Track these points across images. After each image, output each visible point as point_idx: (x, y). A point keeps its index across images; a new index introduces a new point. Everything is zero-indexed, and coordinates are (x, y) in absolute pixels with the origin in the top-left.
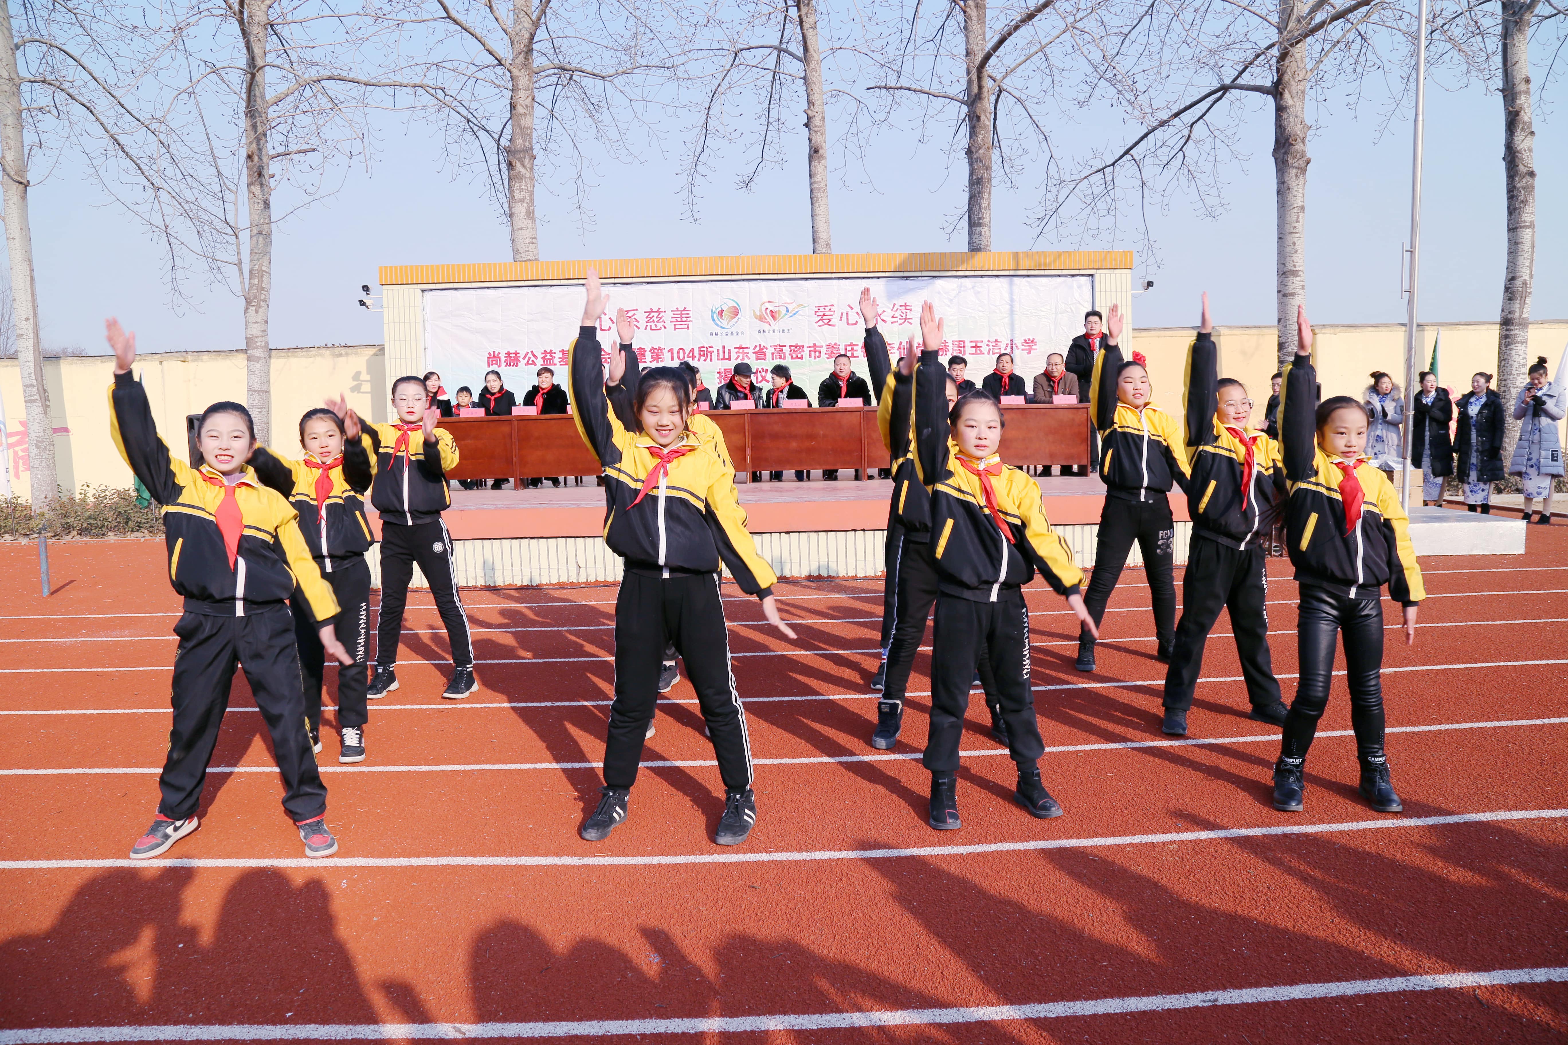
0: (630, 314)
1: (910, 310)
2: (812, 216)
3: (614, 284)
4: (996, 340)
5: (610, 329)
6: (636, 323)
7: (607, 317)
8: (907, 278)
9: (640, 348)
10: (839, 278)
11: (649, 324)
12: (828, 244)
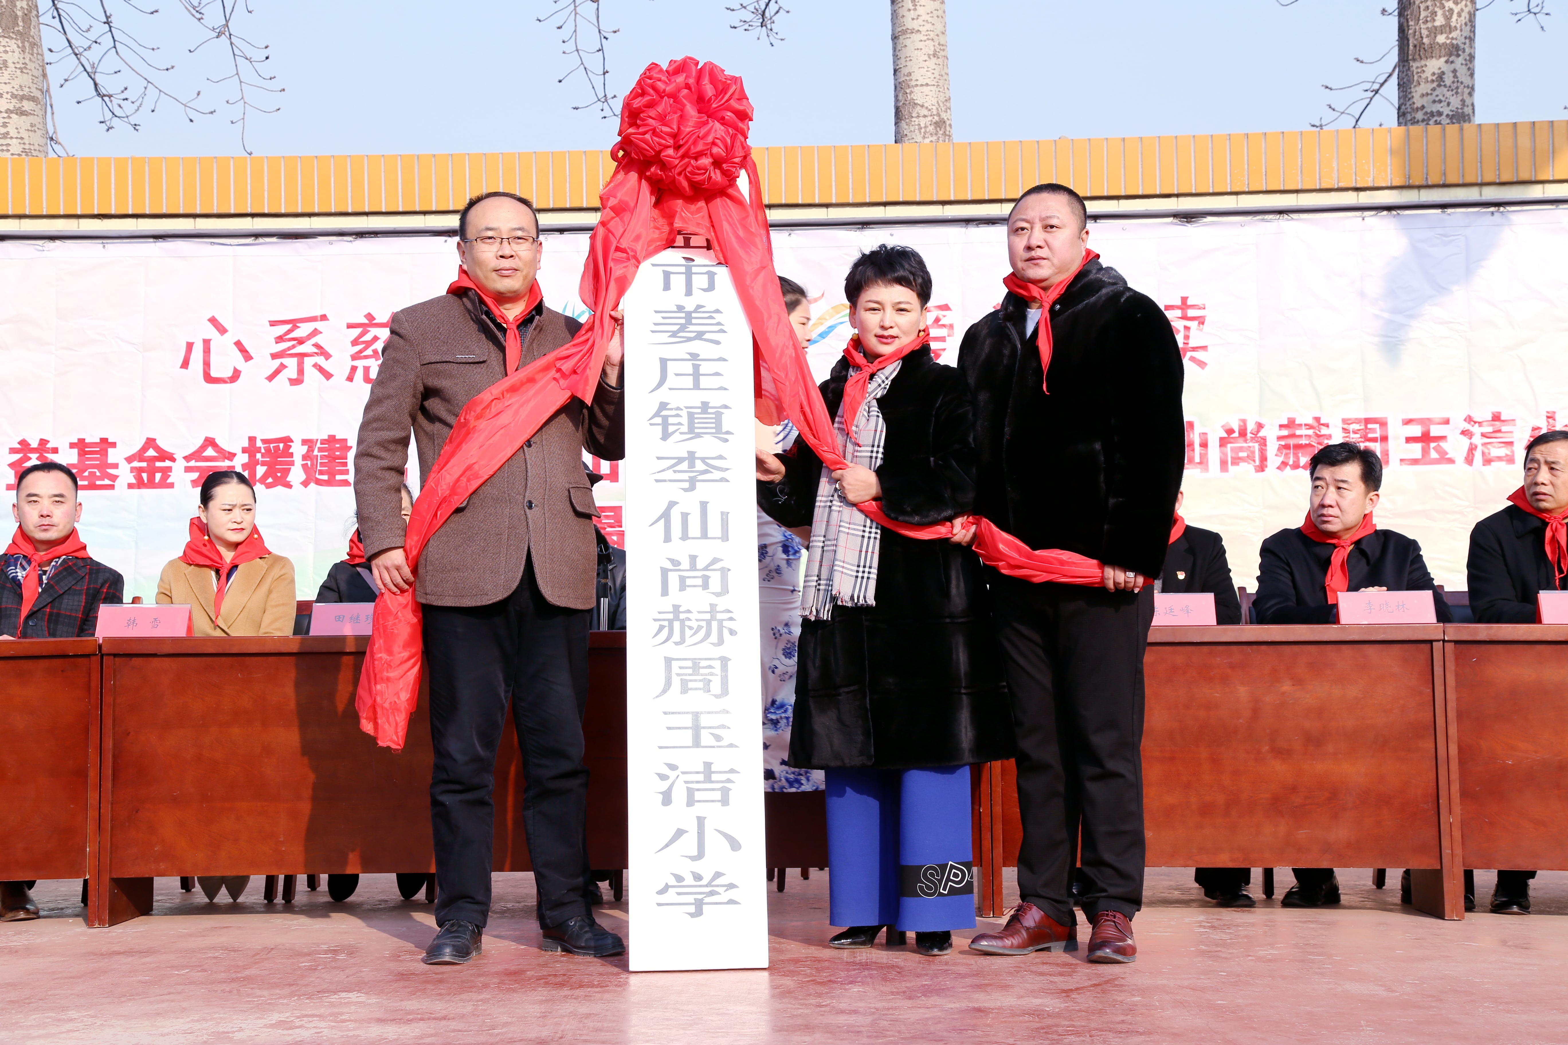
0: (303, 330)
1: (1201, 320)
2: (895, 38)
3: (257, 235)
4: (1496, 417)
5: (236, 376)
6: (320, 360)
7: (229, 339)
8: (1188, 217)
9: (332, 439)
10: (967, 221)
11: (360, 364)
12: (940, 124)
